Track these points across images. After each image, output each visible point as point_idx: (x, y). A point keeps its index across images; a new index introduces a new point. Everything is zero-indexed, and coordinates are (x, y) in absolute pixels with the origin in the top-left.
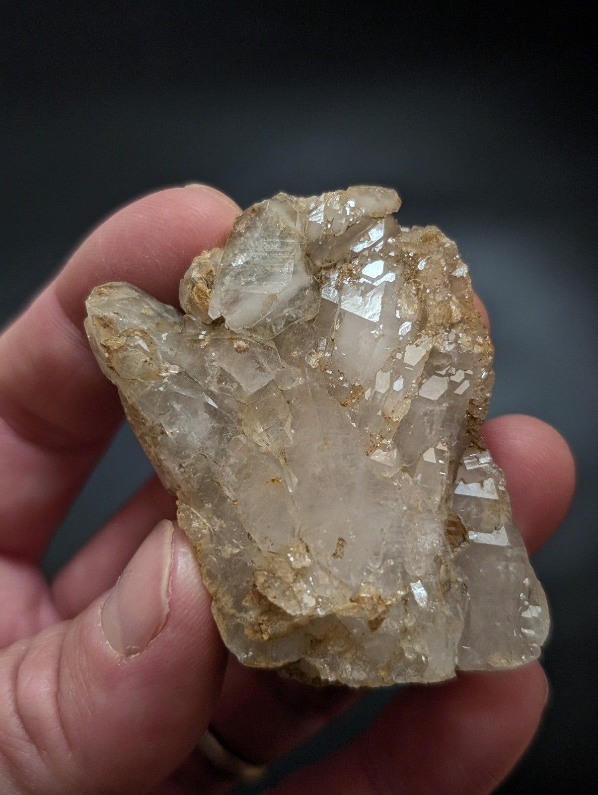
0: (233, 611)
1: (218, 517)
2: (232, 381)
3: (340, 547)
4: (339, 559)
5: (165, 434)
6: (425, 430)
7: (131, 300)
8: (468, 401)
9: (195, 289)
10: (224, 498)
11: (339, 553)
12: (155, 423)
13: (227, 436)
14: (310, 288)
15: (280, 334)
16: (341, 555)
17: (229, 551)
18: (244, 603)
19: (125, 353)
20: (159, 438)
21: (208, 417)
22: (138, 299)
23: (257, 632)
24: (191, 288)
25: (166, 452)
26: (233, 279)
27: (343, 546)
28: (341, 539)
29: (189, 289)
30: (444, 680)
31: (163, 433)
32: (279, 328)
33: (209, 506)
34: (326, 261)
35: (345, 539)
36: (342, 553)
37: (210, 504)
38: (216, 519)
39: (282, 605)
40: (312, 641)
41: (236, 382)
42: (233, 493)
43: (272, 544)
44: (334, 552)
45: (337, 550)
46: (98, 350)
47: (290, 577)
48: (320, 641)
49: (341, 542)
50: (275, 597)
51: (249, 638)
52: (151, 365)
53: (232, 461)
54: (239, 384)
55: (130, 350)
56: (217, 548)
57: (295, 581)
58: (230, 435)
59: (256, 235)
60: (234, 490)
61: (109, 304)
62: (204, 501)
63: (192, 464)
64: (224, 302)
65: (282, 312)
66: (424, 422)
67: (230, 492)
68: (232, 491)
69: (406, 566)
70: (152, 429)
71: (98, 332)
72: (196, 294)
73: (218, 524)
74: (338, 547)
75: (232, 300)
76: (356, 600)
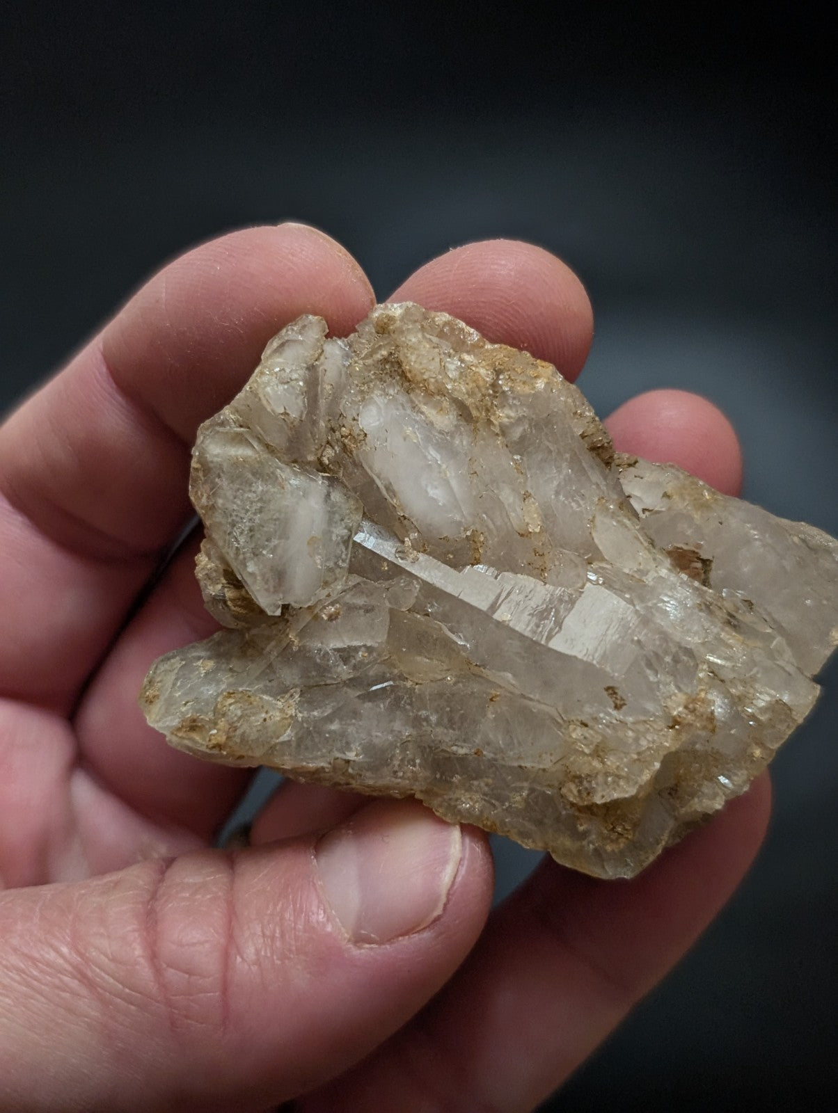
0: (578, 844)
1: (476, 779)
2: (356, 649)
3: (614, 696)
4: (624, 707)
5: (351, 763)
6: (572, 507)
7: (181, 673)
8: (580, 438)
9: (229, 603)
10: (463, 759)
11: (618, 702)
12: (332, 762)
13: (405, 702)
14: (331, 490)
15: (351, 561)
16: (622, 702)
17: (518, 800)
18: (581, 828)
19: (239, 732)
20: (350, 770)
21: (370, 704)
22: (185, 665)
23: (617, 839)
24: (224, 606)
25: (368, 774)
26: (256, 559)
27: (615, 693)
28: (608, 689)
29: (223, 608)
30: (815, 703)
31: (348, 762)
32: (344, 556)
33: (457, 779)
34: (317, 450)
35: (611, 685)
36: (622, 699)
37: (456, 775)
38: (476, 783)
39: (616, 795)
40: (670, 794)
41: (360, 647)
42: (466, 745)
43: (551, 755)
44: (613, 705)
45: (614, 702)
46: (210, 756)
47: (596, 764)
48: (676, 785)
49: (610, 691)
50: (603, 797)
51: (616, 850)
52: (272, 717)
53: (434, 718)
54: (365, 646)
55: (239, 725)
56: (504, 807)
57: (603, 763)
58: (407, 698)
59: (230, 494)
60: (465, 741)
61: (170, 702)
62: (448, 778)
63: (402, 760)
64: (272, 590)
65: (332, 540)
66: (563, 502)
67: (462, 747)
68: (463, 744)
69: (683, 644)
70: (334, 769)
71: (192, 739)
72: (235, 607)
73: (482, 784)
74: (611, 698)
75: (277, 580)
76: (674, 723)
